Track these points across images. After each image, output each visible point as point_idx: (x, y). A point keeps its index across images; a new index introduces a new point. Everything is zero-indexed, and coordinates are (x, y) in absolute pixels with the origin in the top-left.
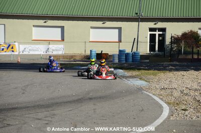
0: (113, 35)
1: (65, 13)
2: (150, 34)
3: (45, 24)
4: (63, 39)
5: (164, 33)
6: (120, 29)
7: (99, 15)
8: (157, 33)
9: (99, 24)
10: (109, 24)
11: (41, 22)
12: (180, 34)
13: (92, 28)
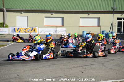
0: (94, 22)
1: (64, 9)
2: (118, 22)
3: (52, 16)
4: (63, 25)
6: (99, 19)
7: (86, 10)
8: (123, 21)
10: (91, 15)
11: (49, 15)
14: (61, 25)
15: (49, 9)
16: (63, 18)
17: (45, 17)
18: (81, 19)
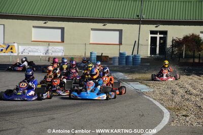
0: (114, 37)
1: (66, 14)
2: (151, 37)
3: (45, 25)
4: (63, 41)
5: (165, 36)
6: (121, 31)
7: (100, 16)
8: (158, 36)
9: (100, 26)
10: (109, 26)
11: (41, 23)
12: (181, 37)
13: (92, 29)
14: (60, 41)
15: (40, 14)
18: (92, 32)
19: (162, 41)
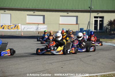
0: (73, 20)
1: (45, 8)
3: (34, 14)
4: (44, 23)
6: (77, 17)
7: (65, 9)
8: (99, 19)
9: (65, 14)
10: (70, 14)
11: (31, 13)
14: (42, 23)
15: (31, 8)
16: (44, 16)
17: (28, 15)
18: (61, 18)
19: (101, 22)
